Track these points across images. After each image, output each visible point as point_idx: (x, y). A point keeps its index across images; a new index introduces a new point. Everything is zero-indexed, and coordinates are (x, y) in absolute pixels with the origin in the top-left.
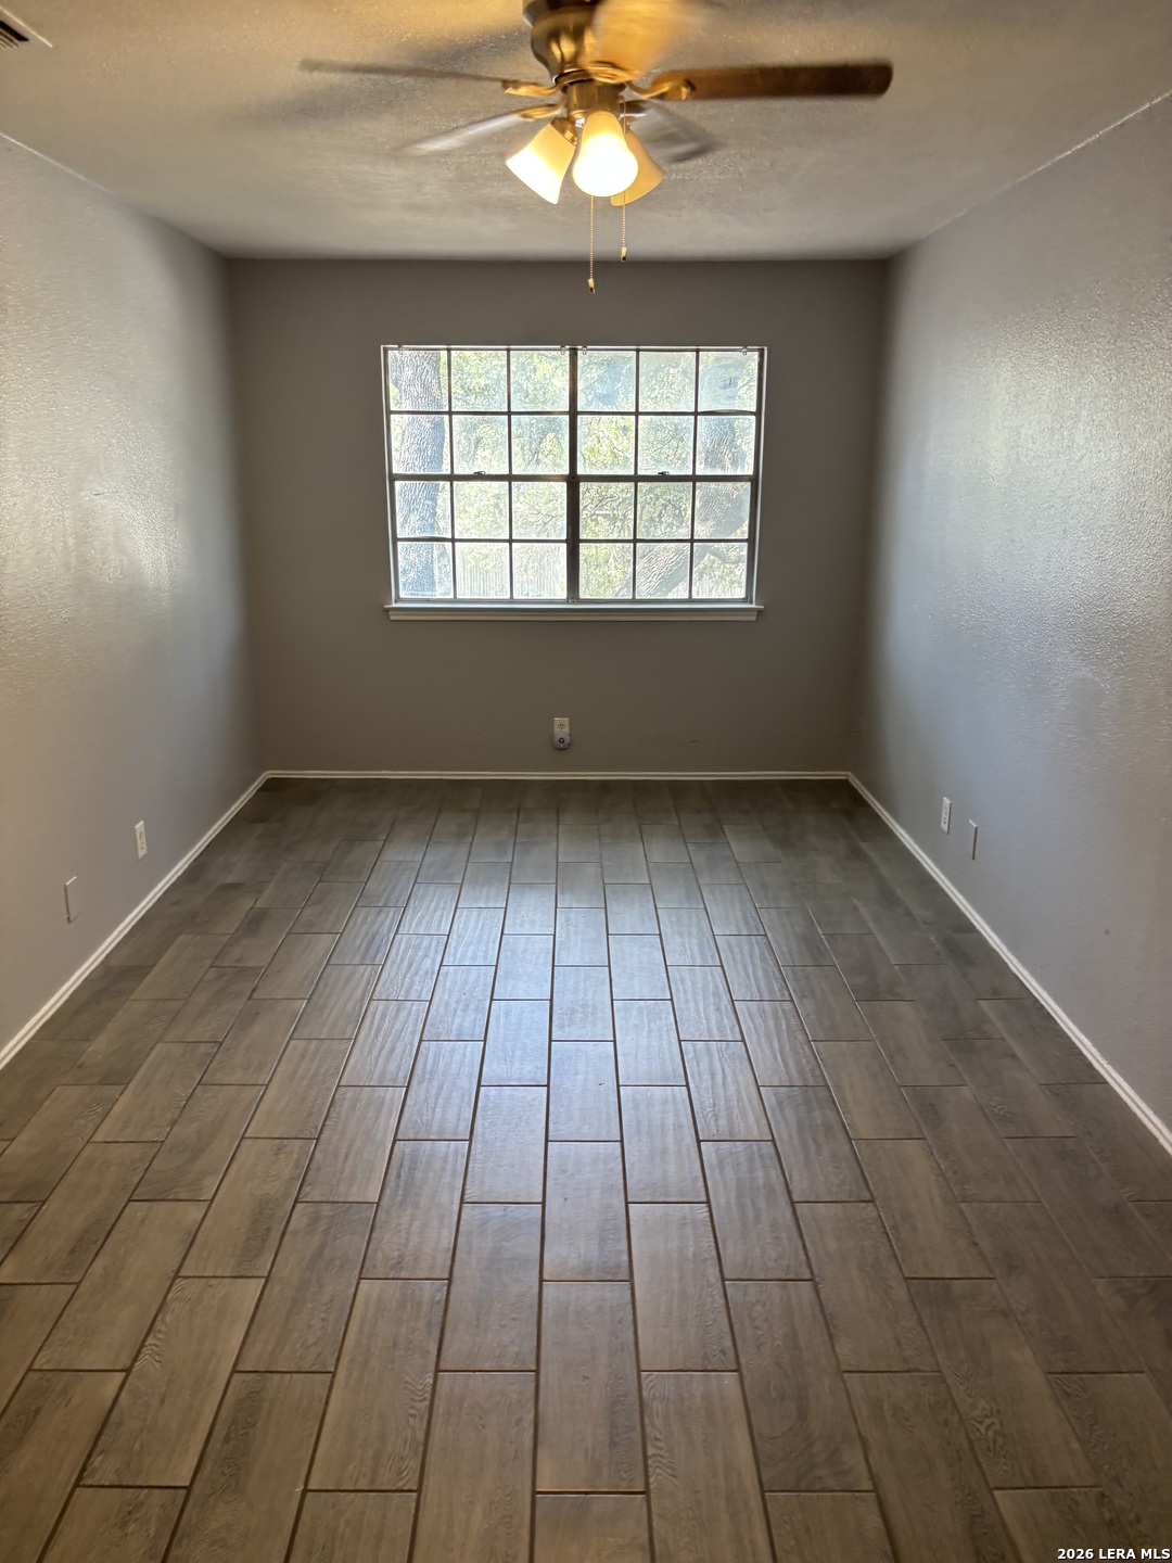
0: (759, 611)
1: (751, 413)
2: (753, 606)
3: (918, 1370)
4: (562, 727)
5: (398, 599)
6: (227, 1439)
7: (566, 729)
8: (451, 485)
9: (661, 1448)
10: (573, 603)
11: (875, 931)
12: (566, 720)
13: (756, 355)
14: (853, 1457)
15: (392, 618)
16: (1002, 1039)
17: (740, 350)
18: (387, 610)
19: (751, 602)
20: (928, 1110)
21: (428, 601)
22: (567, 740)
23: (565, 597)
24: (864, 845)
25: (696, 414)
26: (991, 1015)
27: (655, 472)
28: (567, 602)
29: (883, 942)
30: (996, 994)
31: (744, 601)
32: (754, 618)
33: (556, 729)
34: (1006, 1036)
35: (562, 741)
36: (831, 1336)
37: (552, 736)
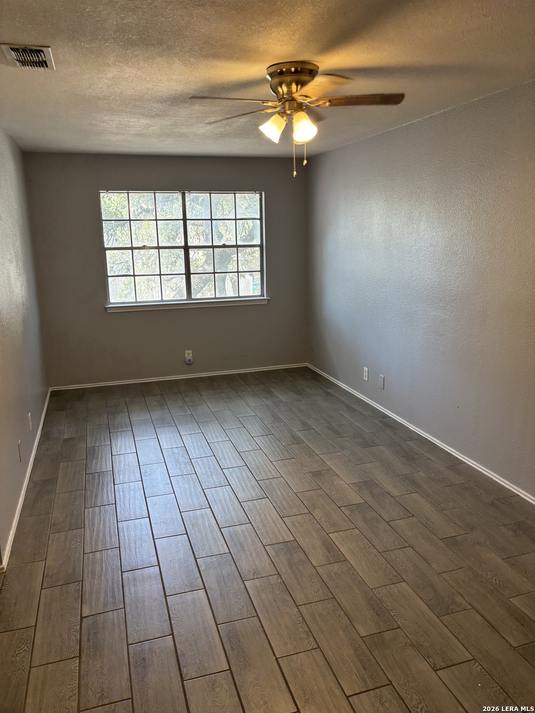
0: (268, 300)
1: (258, 219)
2: (265, 298)
3: (462, 568)
4: (189, 355)
5: (111, 303)
6: (232, 649)
7: (191, 355)
8: (132, 251)
9: (395, 612)
10: (190, 300)
11: (354, 422)
12: (190, 352)
13: (258, 196)
14: (459, 599)
15: (108, 312)
16: (423, 454)
17: (253, 193)
18: (106, 308)
19: (264, 296)
20: (412, 482)
21: (124, 303)
22: (192, 359)
23: (186, 298)
24: (329, 390)
25: (236, 219)
26: (414, 446)
27: (221, 244)
28: (187, 300)
29: (359, 426)
30: (411, 439)
31: (261, 296)
32: (266, 303)
33: (186, 356)
34: (423, 453)
35: (189, 360)
36: (428, 563)
37: (185, 358)
